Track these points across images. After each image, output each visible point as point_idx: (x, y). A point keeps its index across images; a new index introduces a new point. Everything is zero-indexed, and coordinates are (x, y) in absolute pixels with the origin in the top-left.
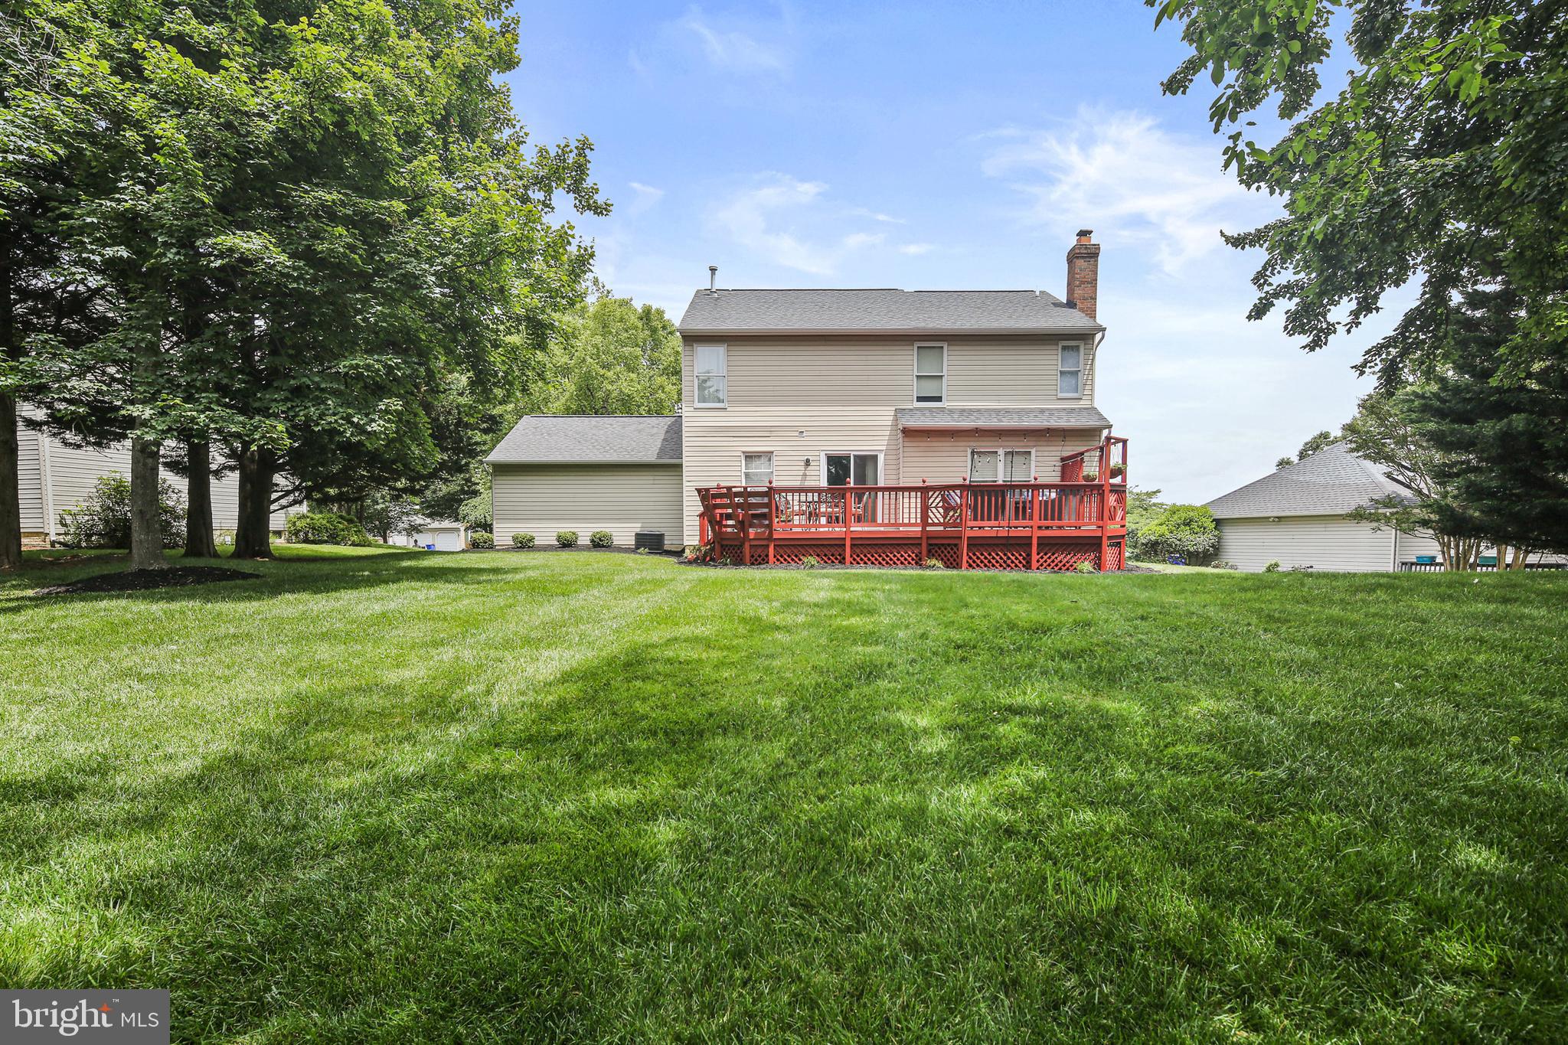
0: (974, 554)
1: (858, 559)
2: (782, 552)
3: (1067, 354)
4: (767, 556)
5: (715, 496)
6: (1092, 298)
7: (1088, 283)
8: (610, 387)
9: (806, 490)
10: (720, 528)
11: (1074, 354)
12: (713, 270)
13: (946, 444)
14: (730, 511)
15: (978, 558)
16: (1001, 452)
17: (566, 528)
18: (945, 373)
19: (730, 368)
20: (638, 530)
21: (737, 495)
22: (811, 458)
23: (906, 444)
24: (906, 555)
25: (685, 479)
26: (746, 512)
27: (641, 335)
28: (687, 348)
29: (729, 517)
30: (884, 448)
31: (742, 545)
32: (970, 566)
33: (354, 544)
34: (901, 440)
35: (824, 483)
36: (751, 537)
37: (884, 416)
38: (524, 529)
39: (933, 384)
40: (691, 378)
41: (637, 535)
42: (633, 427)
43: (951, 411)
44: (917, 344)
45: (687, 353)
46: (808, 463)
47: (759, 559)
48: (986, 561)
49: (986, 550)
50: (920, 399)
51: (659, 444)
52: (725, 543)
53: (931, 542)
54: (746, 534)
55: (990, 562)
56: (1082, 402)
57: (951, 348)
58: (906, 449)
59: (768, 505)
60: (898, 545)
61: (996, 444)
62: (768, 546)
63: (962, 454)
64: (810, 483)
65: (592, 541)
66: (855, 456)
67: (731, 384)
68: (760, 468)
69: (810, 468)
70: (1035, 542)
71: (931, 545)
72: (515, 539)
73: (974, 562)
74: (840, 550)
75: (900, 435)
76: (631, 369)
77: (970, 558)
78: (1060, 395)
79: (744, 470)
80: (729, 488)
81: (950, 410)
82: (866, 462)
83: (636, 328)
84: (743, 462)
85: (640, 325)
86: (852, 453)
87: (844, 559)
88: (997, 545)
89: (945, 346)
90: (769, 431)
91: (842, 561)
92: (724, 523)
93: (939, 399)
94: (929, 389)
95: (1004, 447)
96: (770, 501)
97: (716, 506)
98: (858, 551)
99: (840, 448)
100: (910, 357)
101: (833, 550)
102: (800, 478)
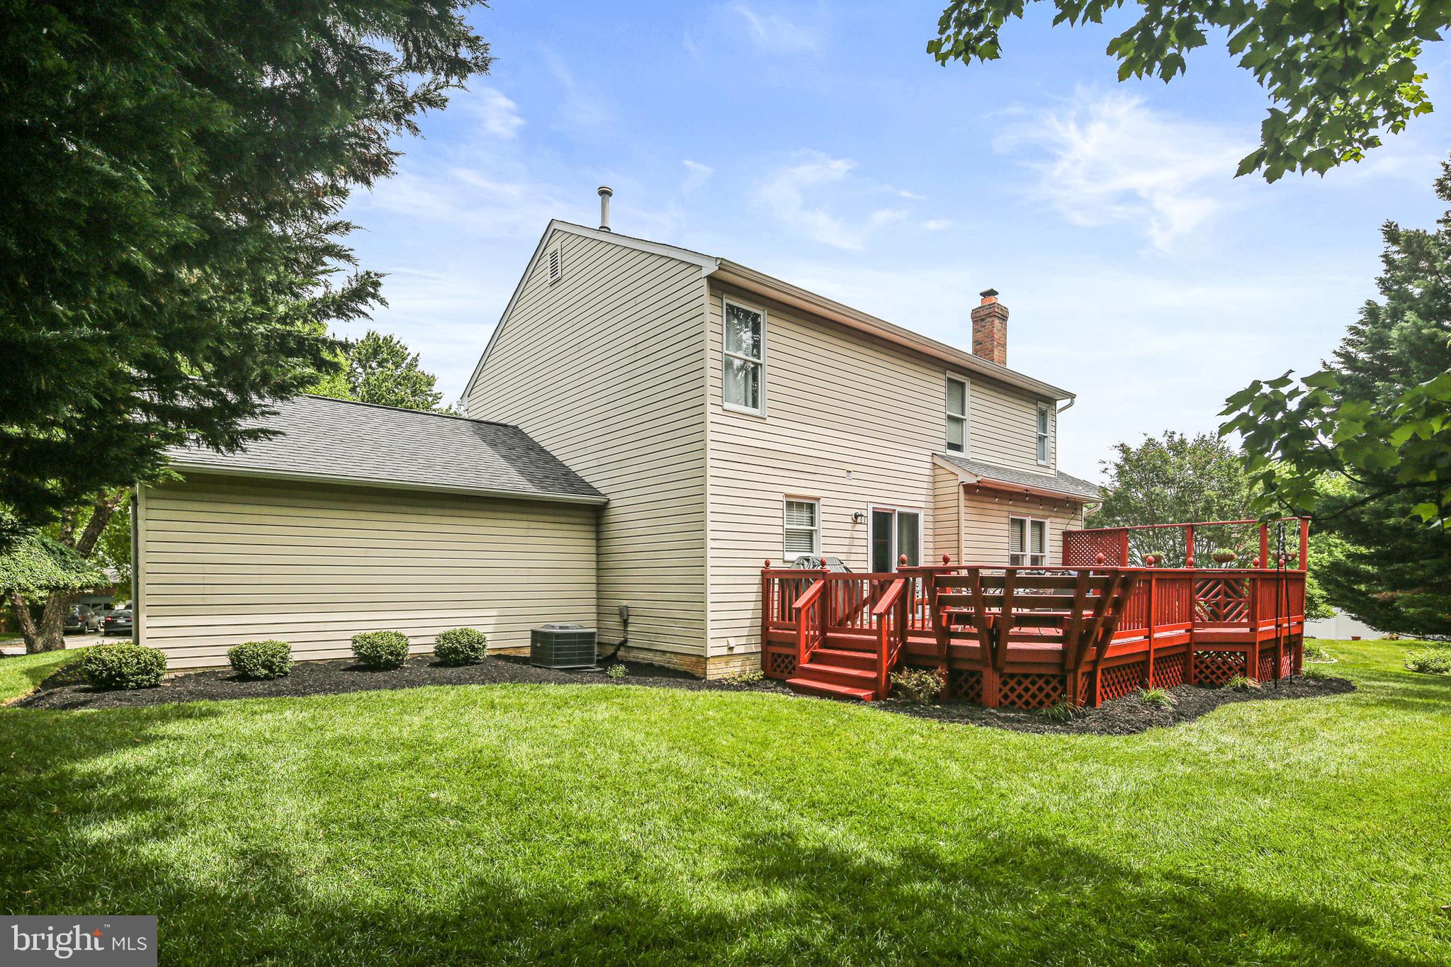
7: (1002, 346)
13: (993, 509)
16: (1028, 521)
18: (967, 416)
19: (771, 353)
22: (859, 513)
23: (966, 503)
30: (922, 505)
37: (924, 464)
40: (718, 355)
44: (948, 375)
46: (856, 519)
56: (1050, 471)
57: (972, 386)
58: (966, 510)
63: (1005, 520)
66: (901, 515)
67: (771, 379)
69: (858, 527)
75: (962, 492)
78: (1038, 461)
79: (785, 524)
84: (785, 511)
86: (898, 509)
89: (968, 383)
90: (813, 468)
95: (1033, 516)
99: (884, 501)
100: (942, 389)
102: (846, 542)
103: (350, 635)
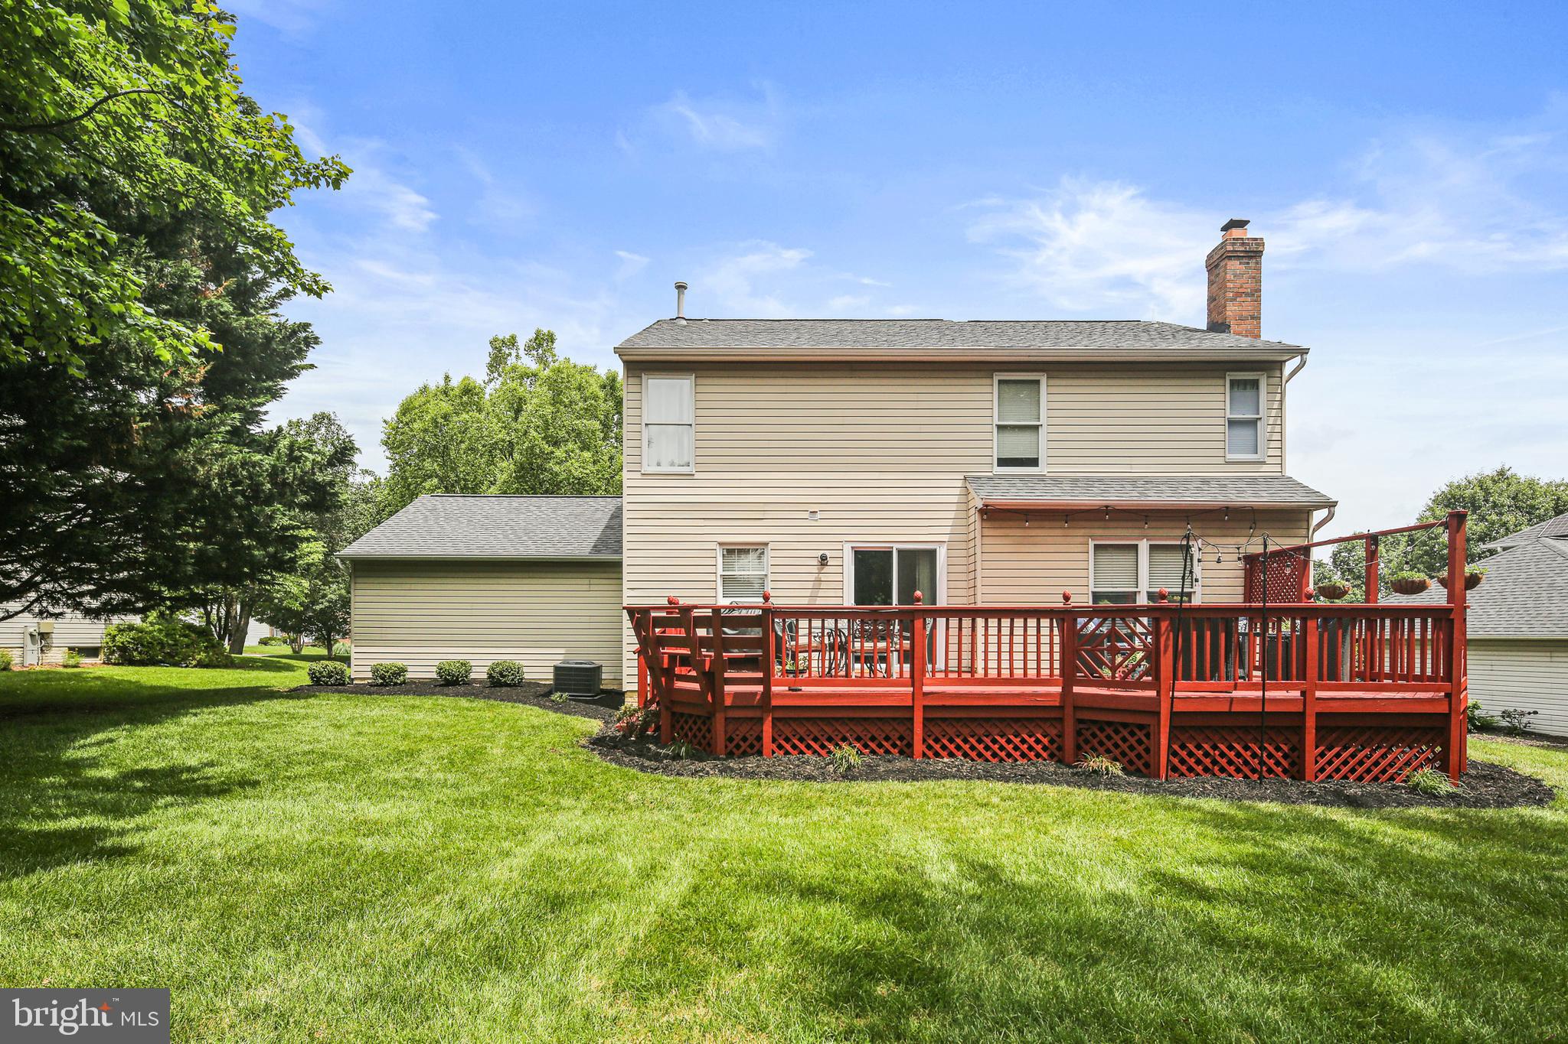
0: (1183, 747)
1: (937, 747)
2: (788, 733)
3: (1239, 394)
4: (759, 738)
5: (658, 622)
6: (1253, 318)
7: (1247, 295)
8: (556, 468)
9: (823, 614)
10: (670, 682)
11: (1249, 393)
12: (681, 287)
13: (1050, 535)
14: (686, 651)
15: (1191, 754)
16: (1144, 546)
17: (451, 655)
18: (1043, 421)
19: (700, 412)
20: (558, 663)
21: (701, 622)
22: (829, 554)
23: (987, 532)
24: (1031, 741)
25: (626, 585)
26: (719, 656)
27: (603, 406)
28: (632, 380)
29: (685, 661)
30: (945, 538)
31: (709, 718)
32: (1175, 769)
33: (201, 665)
34: (978, 525)
35: (849, 601)
36: (728, 702)
37: (947, 490)
38: (389, 657)
39: (1025, 438)
40: (636, 428)
41: (557, 668)
42: (567, 511)
43: (1056, 481)
44: (998, 377)
45: (632, 389)
46: (824, 560)
47: (744, 746)
48: (1207, 761)
49: (1208, 739)
50: (1003, 462)
51: (598, 533)
52: (678, 709)
53: (1081, 715)
54: (719, 695)
55: (1215, 762)
56: (1265, 468)
57: (1052, 382)
58: (986, 540)
59: (761, 643)
60: (1017, 720)
61: (1137, 532)
62: (760, 721)
63: (1080, 548)
64: (826, 600)
65: (490, 676)
66: (900, 552)
67: (700, 436)
68: (746, 568)
69: (826, 569)
70: (1311, 723)
71: (1080, 721)
72: (375, 671)
73: (1183, 762)
74: (902, 729)
75: (975, 517)
76: (585, 447)
77: (1175, 754)
78: (1230, 457)
79: (720, 572)
80: (687, 609)
81: (1053, 479)
82: (918, 561)
83: (596, 398)
84: (720, 559)
85: (601, 394)
86: (896, 546)
87: (910, 745)
88: (1232, 729)
89: (1043, 379)
90: (759, 513)
91: (907, 751)
92: (677, 670)
93: (1034, 462)
94: (1018, 445)
95: (1147, 538)
96: (766, 633)
97: (662, 641)
98: (937, 731)
99: (874, 539)
100: (988, 397)
101: (887, 729)
102: (810, 585)
103: (437, 663)
